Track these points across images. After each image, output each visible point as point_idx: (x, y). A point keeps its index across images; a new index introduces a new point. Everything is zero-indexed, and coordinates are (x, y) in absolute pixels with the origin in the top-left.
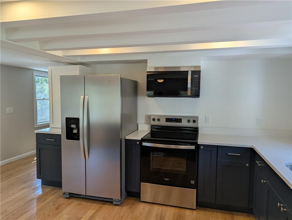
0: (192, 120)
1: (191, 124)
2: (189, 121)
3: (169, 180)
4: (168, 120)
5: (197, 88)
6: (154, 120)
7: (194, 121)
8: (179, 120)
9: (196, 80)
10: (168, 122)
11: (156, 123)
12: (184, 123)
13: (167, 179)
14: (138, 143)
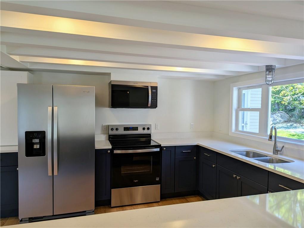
0: (146, 128)
1: (146, 132)
2: (144, 129)
3: (138, 181)
4: (126, 129)
5: (155, 101)
6: (112, 129)
7: (148, 129)
8: (136, 129)
9: (155, 94)
10: (126, 130)
11: (115, 132)
12: (140, 131)
13: (136, 181)
14: (109, 151)
